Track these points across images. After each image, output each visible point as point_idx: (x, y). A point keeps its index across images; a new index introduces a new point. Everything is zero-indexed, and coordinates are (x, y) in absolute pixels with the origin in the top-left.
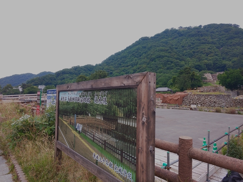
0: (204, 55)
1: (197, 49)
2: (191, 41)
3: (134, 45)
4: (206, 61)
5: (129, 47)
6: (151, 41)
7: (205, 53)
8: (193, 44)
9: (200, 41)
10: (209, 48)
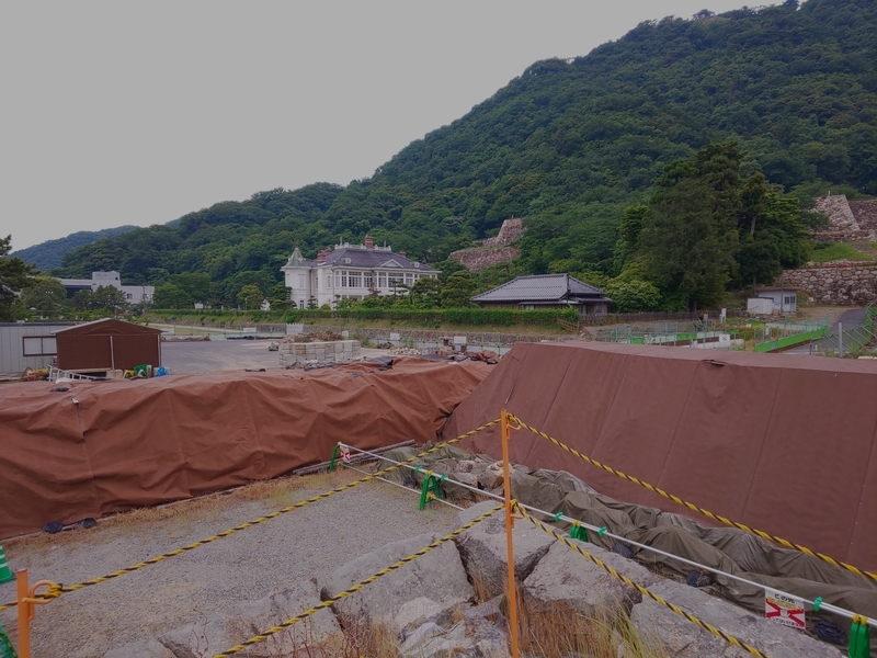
0: (807, 120)
1: (775, 95)
2: (747, 65)
3: (503, 96)
4: (815, 145)
5: (483, 104)
6: (573, 74)
7: (812, 111)
8: (756, 76)
9: (787, 62)
10: (830, 92)
